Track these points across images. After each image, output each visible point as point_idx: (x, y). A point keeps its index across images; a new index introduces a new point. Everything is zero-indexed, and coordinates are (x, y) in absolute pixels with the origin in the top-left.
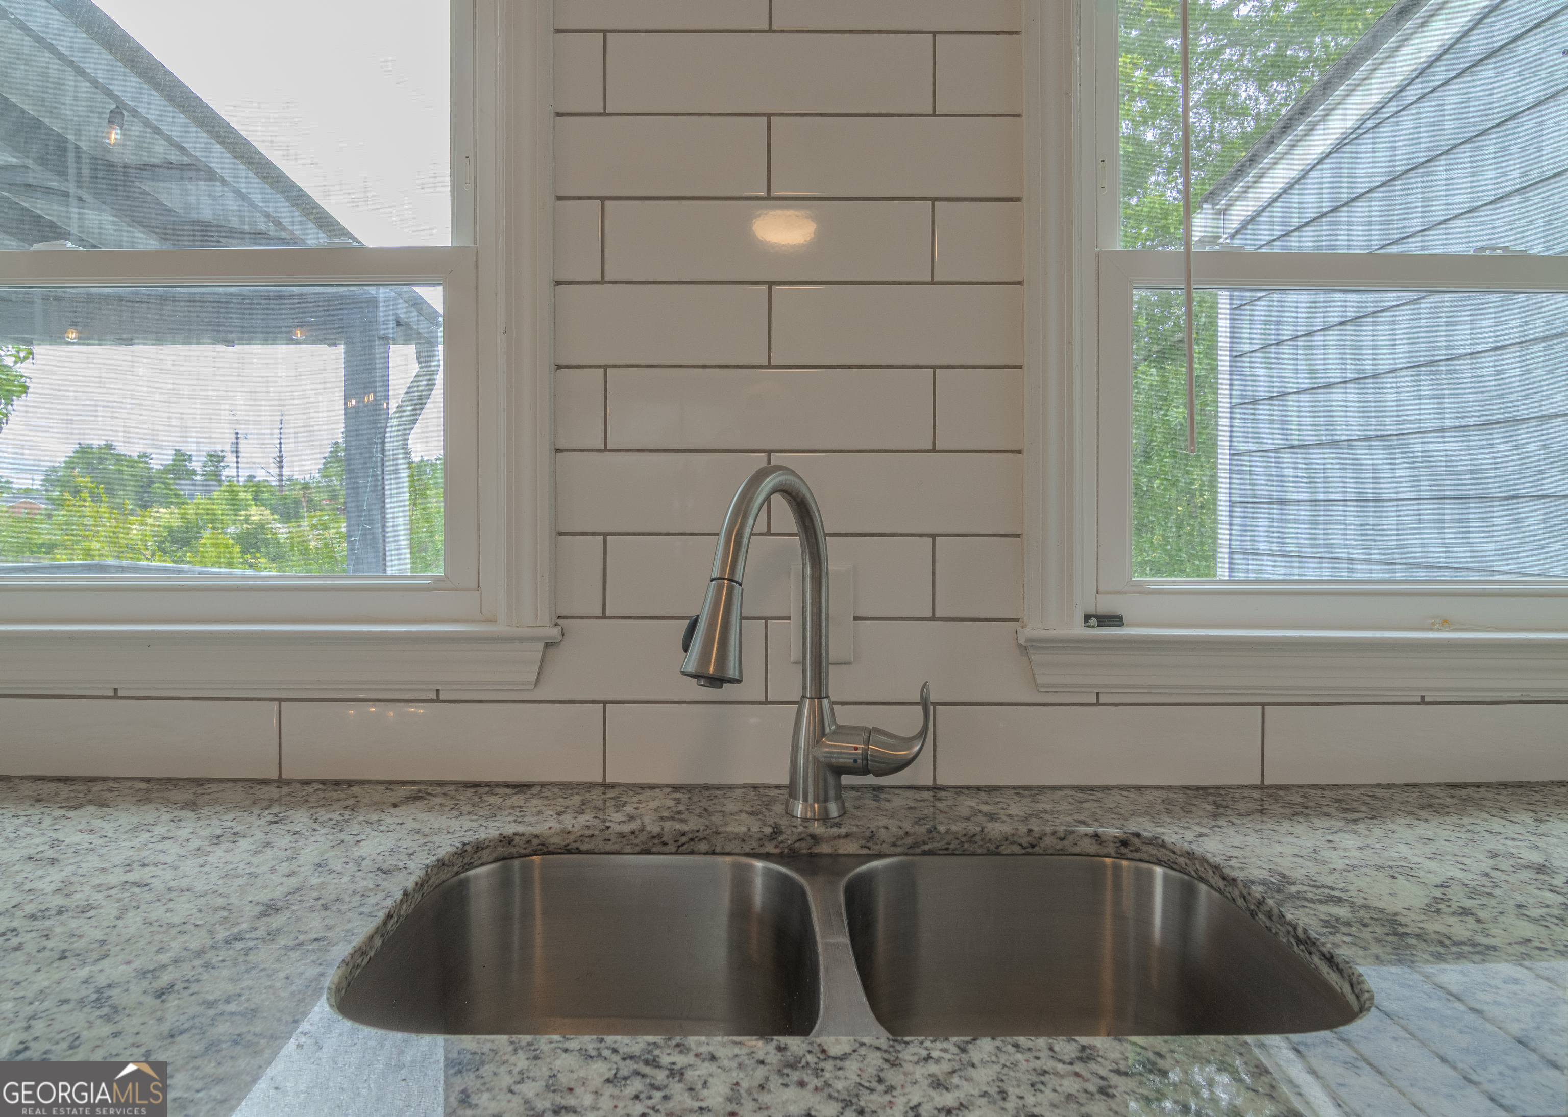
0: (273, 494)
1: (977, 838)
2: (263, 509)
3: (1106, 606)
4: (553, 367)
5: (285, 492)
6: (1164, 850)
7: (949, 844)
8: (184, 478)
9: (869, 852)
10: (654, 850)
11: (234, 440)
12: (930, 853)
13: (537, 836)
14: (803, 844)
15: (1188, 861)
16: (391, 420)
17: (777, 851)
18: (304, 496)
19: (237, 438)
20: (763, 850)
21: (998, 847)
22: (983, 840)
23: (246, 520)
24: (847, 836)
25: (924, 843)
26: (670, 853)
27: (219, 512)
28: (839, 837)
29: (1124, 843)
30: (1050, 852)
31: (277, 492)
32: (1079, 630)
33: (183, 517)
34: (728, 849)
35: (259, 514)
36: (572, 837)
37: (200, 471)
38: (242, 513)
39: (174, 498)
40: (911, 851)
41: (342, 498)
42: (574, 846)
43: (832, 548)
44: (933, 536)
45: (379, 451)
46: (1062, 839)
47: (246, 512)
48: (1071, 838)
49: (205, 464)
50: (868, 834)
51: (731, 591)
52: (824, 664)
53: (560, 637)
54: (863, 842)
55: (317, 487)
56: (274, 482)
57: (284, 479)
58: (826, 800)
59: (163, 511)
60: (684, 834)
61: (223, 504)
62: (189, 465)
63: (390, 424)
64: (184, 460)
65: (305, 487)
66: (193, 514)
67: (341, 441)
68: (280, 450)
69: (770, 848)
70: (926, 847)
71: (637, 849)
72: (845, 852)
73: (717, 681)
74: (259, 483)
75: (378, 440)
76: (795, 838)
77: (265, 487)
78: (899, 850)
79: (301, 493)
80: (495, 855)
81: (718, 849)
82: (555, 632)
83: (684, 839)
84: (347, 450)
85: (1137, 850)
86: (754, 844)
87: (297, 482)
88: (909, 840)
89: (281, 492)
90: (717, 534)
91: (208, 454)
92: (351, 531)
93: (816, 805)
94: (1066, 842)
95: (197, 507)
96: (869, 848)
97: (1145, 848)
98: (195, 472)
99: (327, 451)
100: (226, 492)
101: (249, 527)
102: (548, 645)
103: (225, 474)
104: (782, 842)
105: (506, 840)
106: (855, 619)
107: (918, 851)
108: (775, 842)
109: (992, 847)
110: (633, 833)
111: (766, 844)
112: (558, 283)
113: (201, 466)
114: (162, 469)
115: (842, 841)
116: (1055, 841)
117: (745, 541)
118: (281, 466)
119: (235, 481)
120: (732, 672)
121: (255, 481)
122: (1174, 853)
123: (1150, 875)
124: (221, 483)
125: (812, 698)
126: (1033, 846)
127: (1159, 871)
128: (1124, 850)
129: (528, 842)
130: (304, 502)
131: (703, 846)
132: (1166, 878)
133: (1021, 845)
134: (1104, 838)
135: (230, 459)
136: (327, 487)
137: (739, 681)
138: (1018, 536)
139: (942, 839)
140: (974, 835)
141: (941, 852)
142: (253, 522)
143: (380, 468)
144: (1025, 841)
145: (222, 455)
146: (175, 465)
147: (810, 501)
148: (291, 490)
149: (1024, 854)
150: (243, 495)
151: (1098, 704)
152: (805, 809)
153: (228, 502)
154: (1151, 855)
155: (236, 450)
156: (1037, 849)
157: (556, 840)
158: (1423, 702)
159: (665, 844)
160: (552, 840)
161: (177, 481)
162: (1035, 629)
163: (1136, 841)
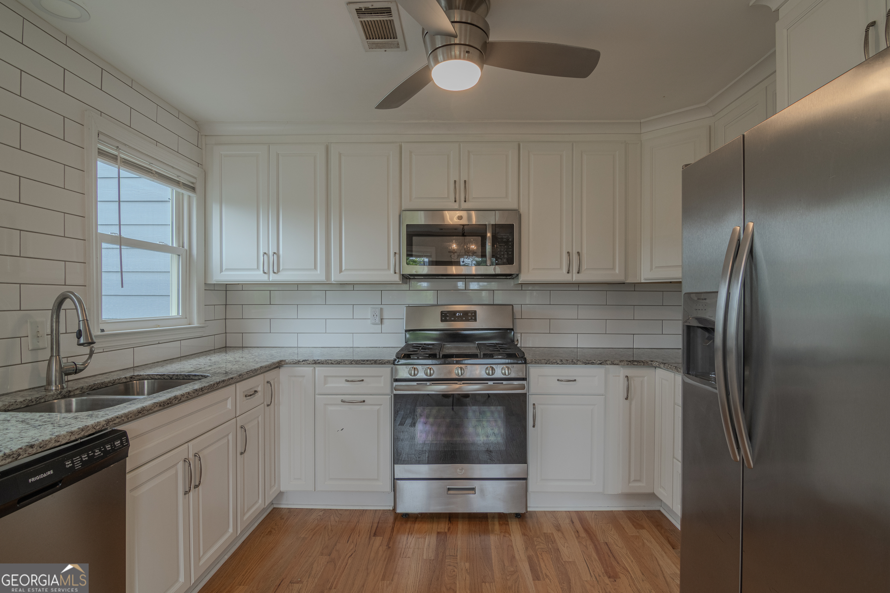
6: (141, 377)
7: (98, 386)
9: (82, 392)
14: (67, 394)
15: (148, 376)
17: (61, 397)
20: (58, 398)
21: (107, 384)
22: (105, 383)
25: (93, 387)
29: (131, 378)
30: (117, 383)
40: (90, 390)
46: (119, 380)
48: (121, 379)
54: (80, 390)
58: (63, 384)
70: (93, 388)
72: (77, 393)
76: (65, 392)
88: (90, 387)
93: (59, 386)
94: (120, 380)
96: (81, 391)
97: (136, 377)
104: (62, 394)
107: (92, 389)
108: (60, 395)
109: (106, 385)
111: (59, 396)
115: (76, 391)
122: (144, 376)
126: (114, 383)
128: (131, 379)
132: (148, 382)
133: (112, 383)
134: (127, 378)
139: (97, 385)
141: (96, 389)
149: (112, 385)
154: (138, 379)
158: (159, 343)
163: (134, 376)
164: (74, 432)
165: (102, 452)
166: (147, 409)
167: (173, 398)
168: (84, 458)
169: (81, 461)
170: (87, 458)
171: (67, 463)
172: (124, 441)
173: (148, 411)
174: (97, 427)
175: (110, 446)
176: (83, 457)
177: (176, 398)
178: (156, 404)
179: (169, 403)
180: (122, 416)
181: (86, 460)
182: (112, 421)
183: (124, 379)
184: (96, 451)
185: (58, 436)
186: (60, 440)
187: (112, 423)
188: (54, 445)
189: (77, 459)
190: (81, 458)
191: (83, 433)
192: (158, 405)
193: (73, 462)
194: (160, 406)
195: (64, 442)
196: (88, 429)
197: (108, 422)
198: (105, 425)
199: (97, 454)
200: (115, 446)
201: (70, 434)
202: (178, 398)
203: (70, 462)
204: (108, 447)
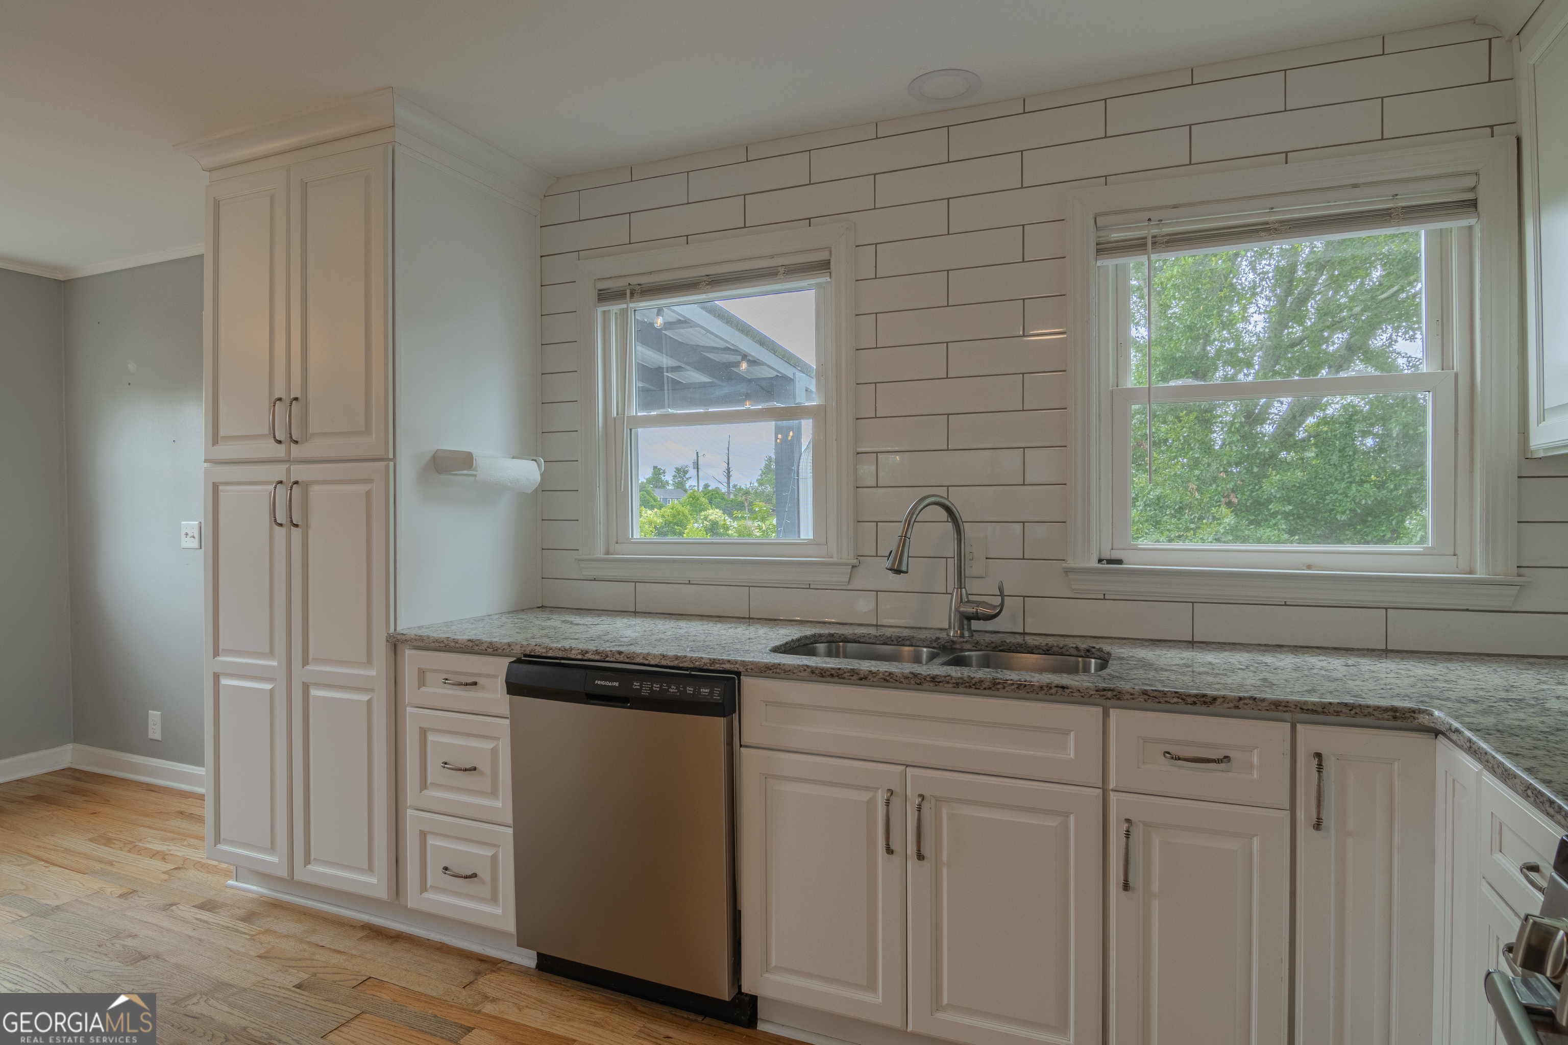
0: (723, 499)
1: (1023, 646)
2: (718, 510)
3: (1115, 555)
4: (855, 453)
5: (732, 497)
6: (1102, 653)
7: (1010, 647)
8: (660, 487)
9: (976, 649)
10: (888, 643)
11: (696, 458)
12: (1000, 651)
13: (843, 635)
14: (948, 644)
16: (803, 455)
17: (938, 646)
18: (746, 499)
19: (698, 456)
20: (932, 645)
21: (1032, 650)
22: (1026, 646)
23: (706, 518)
24: (967, 642)
25: (1000, 646)
26: (895, 645)
27: (686, 512)
28: (963, 642)
29: (1088, 651)
30: (1056, 653)
31: (726, 497)
32: (1096, 565)
33: (663, 516)
34: (918, 644)
35: (715, 514)
36: (857, 636)
37: (671, 482)
38: (703, 513)
39: (653, 503)
40: (994, 650)
41: (774, 501)
42: (857, 639)
43: (967, 528)
44: (1024, 523)
45: (796, 475)
46: (1061, 648)
47: (705, 512)
48: (1065, 648)
49: (675, 476)
50: (975, 641)
51: (905, 540)
52: (963, 577)
53: (858, 564)
54: (973, 645)
55: (756, 492)
56: (724, 489)
57: (731, 487)
58: (962, 629)
59: (649, 512)
60: (900, 638)
61: (688, 507)
62: (663, 478)
63: (802, 457)
64: (660, 474)
65: (746, 493)
66: (669, 514)
67: (773, 457)
68: (728, 464)
69: (935, 645)
70: (1001, 648)
71: (882, 642)
72: (966, 648)
73: (898, 571)
74: (712, 491)
75: (795, 468)
77: (717, 493)
78: (989, 649)
79: (744, 498)
80: (827, 640)
81: (914, 644)
82: (855, 561)
83: (900, 639)
84: (777, 462)
85: (1093, 654)
86: (928, 643)
87: (741, 489)
88: (993, 645)
89: (729, 496)
90: (901, 522)
91: (677, 469)
92: (779, 524)
93: (958, 631)
94: (1063, 650)
95: (673, 509)
96: (976, 647)
97: (1096, 652)
98: (667, 483)
99: (762, 466)
100: (690, 497)
101: (708, 523)
102: (853, 567)
103: (688, 484)
105: (832, 635)
106: (987, 558)
107: (997, 649)
108: (937, 643)
109: (1030, 650)
110: (880, 636)
111: (933, 643)
112: (857, 419)
113: (672, 478)
114: (645, 481)
115: (964, 644)
116: (1058, 649)
117: (912, 523)
118: (729, 477)
119: (696, 488)
120: (904, 569)
121: (710, 488)
122: (1105, 653)
123: (1090, 662)
124: (686, 491)
125: (957, 588)
126: (1048, 651)
127: (1093, 661)
129: (840, 636)
130: (746, 504)
131: (908, 643)
133: (1043, 650)
134: (1080, 649)
135: (692, 472)
136: (763, 492)
137: (906, 572)
138: (1065, 522)
139: (1007, 645)
140: (1022, 644)
141: (1007, 651)
142: (710, 520)
143: (796, 485)
144: (1044, 648)
145: (686, 469)
146: (653, 478)
147: (952, 507)
148: (736, 495)
149: (1044, 654)
150: (703, 499)
151: (1104, 599)
152: (954, 633)
153: (691, 504)
155: (697, 466)
156: (1050, 652)
157: (850, 637)
158: (1286, 605)
159: (892, 641)
160: (849, 637)
161: (655, 489)
162: (1071, 564)
163: (1093, 649)
164: (667, 656)
165: (679, 691)
166: (783, 668)
167: (846, 671)
168: (655, 687)
169: (651, 689)
170: (658, 689)
171: (635, 684)
172: (717, 693)
173: (785, 671)
174: (696, 662)
175: (692, 689)
176: (654, 685)
177: (853, 672)
178: (806, 668)
179: (836, 674)
180: (736, 663)
181: (656, 690)
182: (721, 664)
183: (1072, 649)
184: (673, 687)
185: (648, 654)
186: (649, 659)
187: (718, 665)
188: (641, 661)
189: (647, 685)
190: (652, 686)
191: (676, 662)
192: (809, 670)
193: (641, 686)
194: (813, 672)
195: (653, 662)
196: (685, 659)
197: (713, 662)
198: (708, 665)
199: (672, 690)
200: (699, 692)
201: (662, 657)
202: (858, 674)
203: (639, 684)
204: (690, 690)
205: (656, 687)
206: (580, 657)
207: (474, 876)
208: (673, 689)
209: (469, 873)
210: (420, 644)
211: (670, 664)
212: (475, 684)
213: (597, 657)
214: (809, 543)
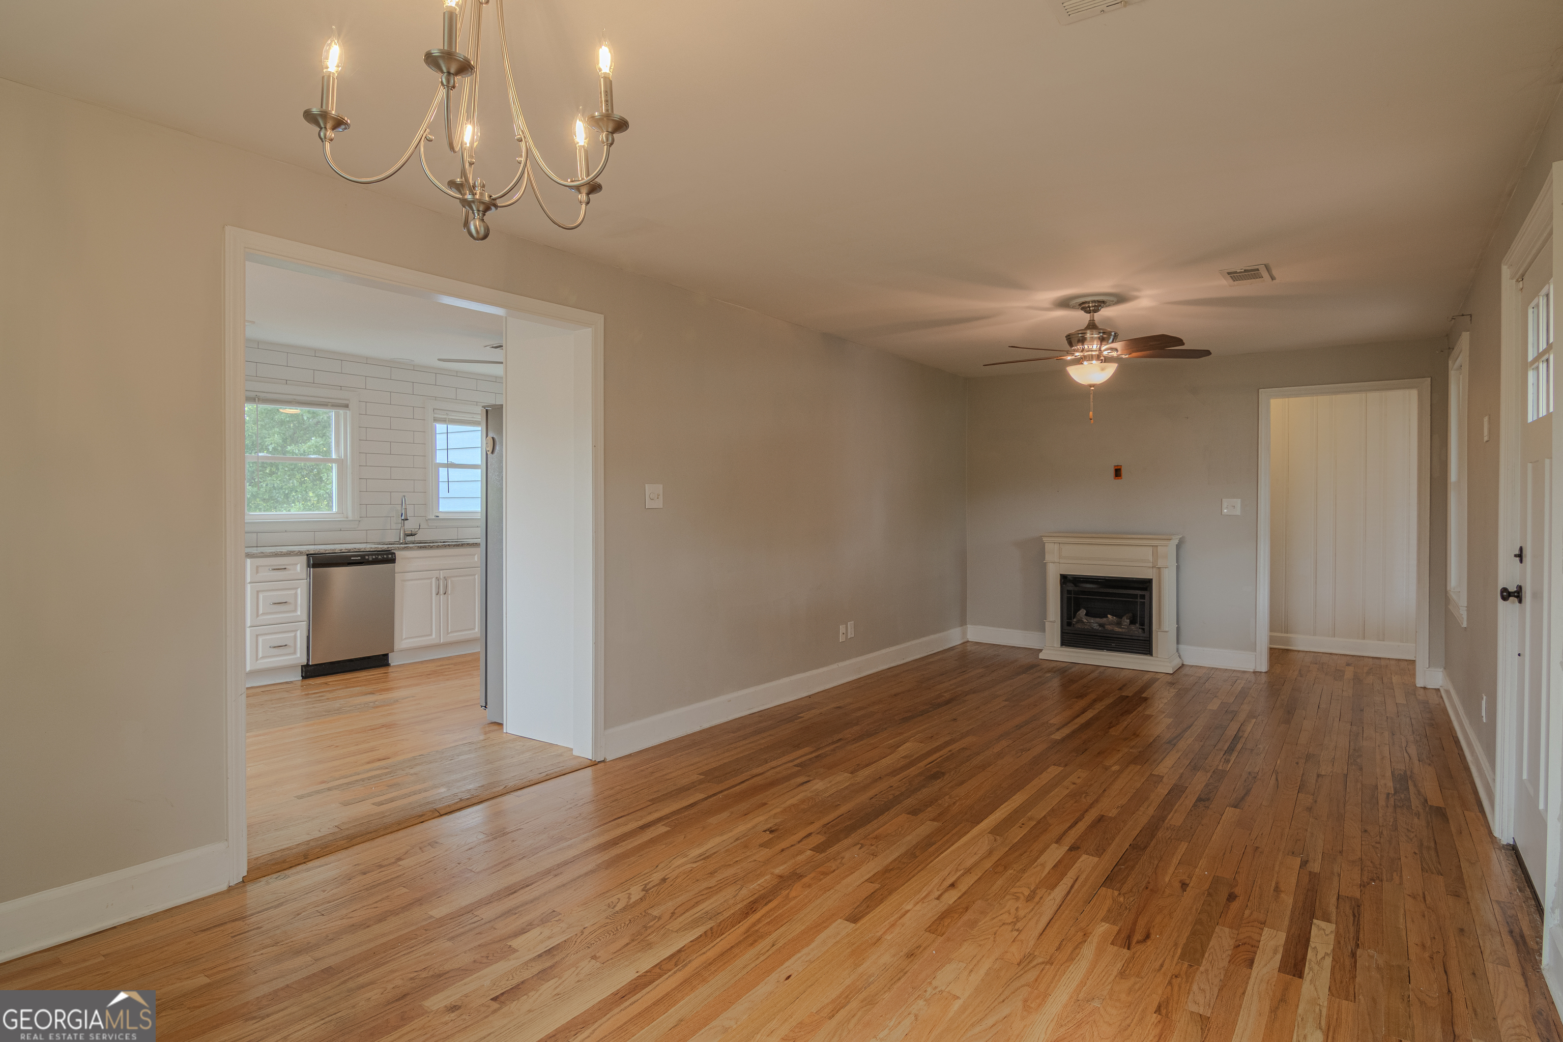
166: (410, 547)
204: (385, 556)
205: (374, 557)
206: (339, 551)
207: (286, 645)
208: (380, 557)
209: (284, 645)
210: (262, 555)
211: (374, 550)
212: (285, 569)
213: (346, 551)
214: (336, 513)
